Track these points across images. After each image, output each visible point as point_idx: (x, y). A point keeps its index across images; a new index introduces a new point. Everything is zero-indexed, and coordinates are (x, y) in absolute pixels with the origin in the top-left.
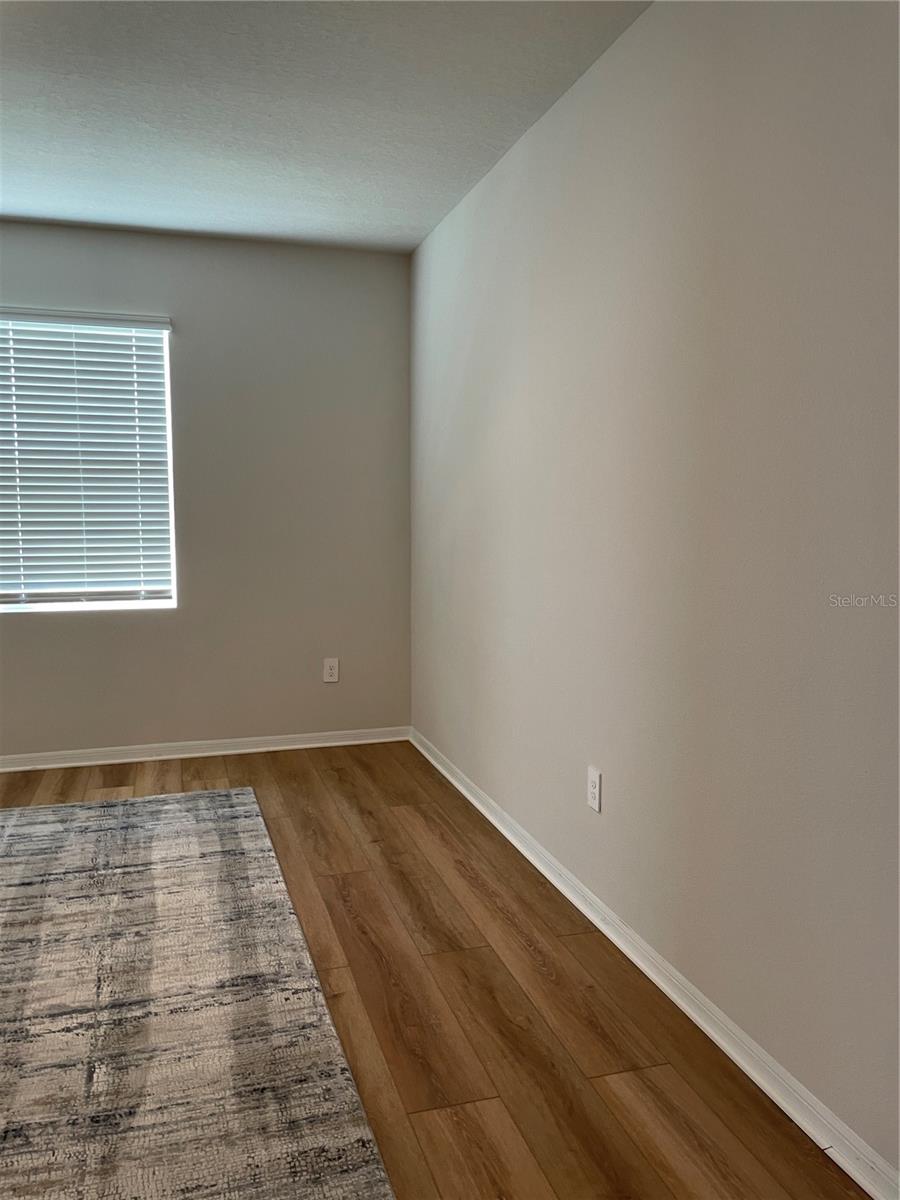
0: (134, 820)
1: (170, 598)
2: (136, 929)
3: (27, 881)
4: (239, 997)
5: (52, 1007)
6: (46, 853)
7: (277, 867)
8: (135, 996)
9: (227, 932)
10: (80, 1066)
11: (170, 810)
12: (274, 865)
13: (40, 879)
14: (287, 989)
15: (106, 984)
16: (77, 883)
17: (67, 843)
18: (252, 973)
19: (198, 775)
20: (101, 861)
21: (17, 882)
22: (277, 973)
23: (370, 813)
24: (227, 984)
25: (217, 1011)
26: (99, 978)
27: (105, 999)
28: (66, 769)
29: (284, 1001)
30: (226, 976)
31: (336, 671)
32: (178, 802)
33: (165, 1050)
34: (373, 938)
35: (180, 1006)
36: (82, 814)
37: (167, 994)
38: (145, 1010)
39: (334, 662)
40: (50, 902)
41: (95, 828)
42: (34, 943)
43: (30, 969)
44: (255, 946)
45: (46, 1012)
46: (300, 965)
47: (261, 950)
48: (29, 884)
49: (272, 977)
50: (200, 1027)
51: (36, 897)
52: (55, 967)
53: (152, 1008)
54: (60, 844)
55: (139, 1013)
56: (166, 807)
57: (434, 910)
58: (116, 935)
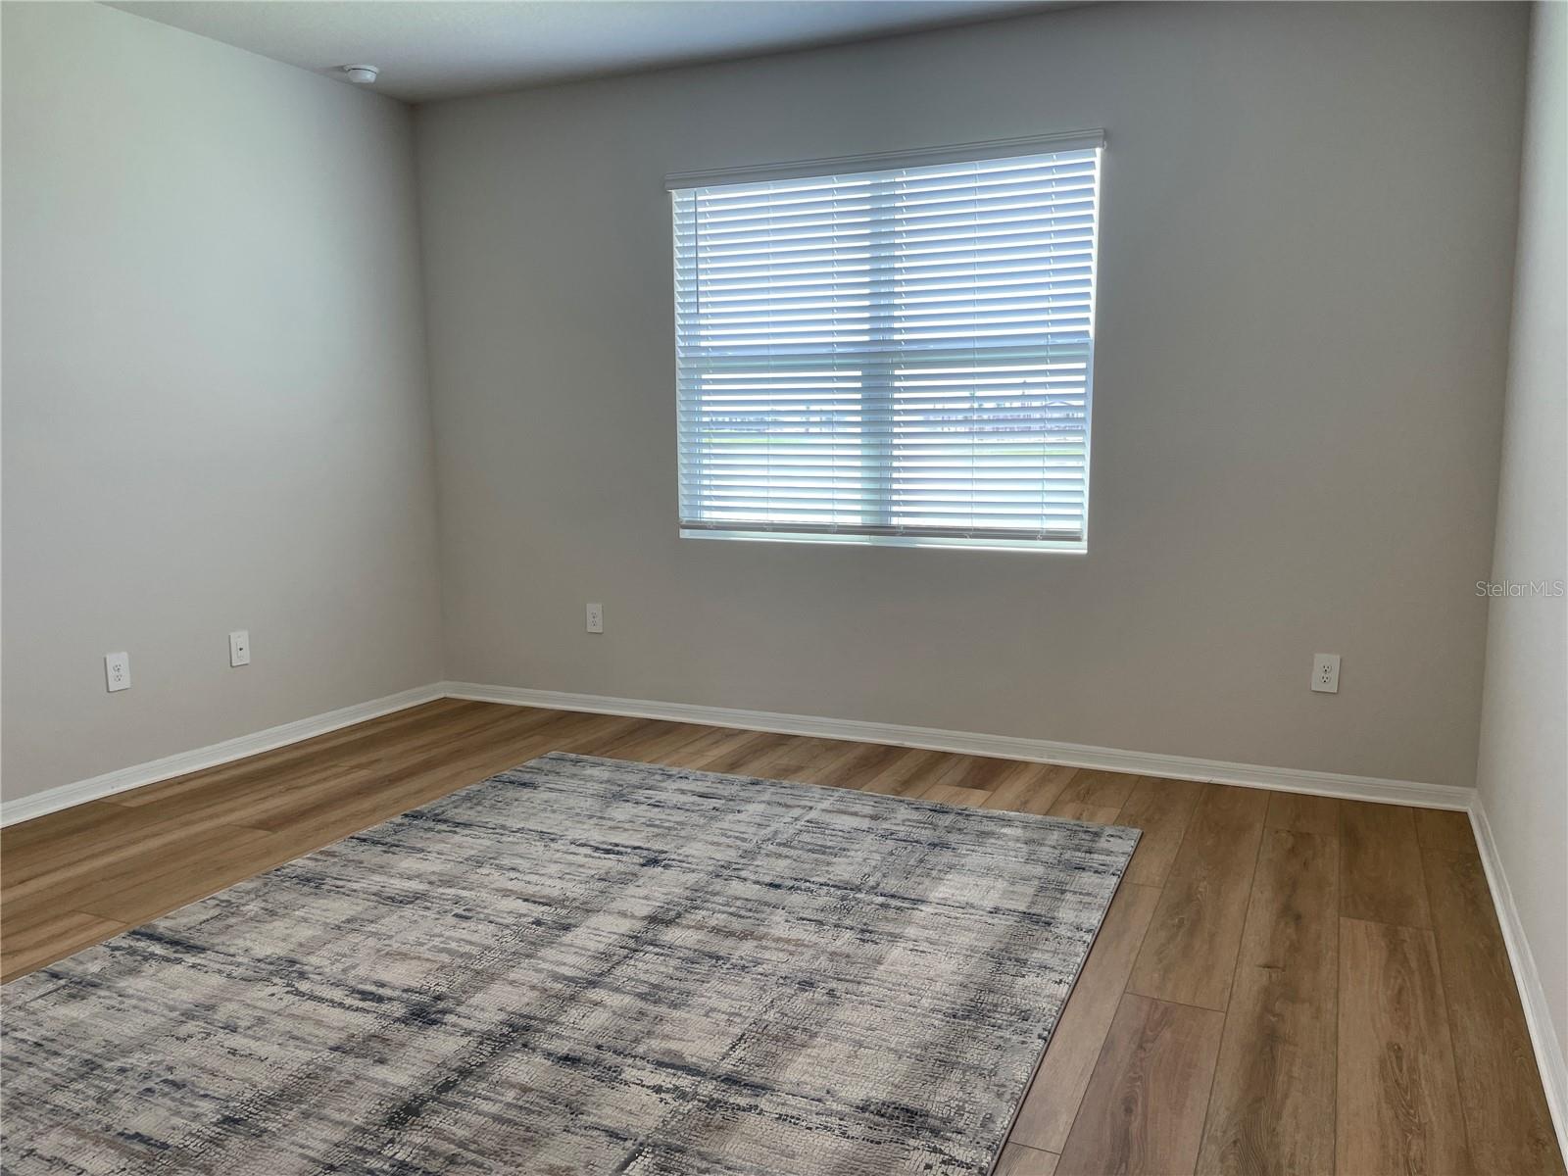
0: (952, 837)
1: (1078, 539)
2: (833, 985)
3: (778, 881)
4: (875, 1135)
5: (668, 1052)
6: (824, 853)
7: (1079, 960)
8: (757, 1076)
9: (935, 1029)
10: (629, 1144)
11: (1005, 835)
12: (1077, 955)
13: (791, 883)
14: (941, 1152)
15: (744, 1046)
16: (821, 901)
17: (857, 847)
18: (915, 1105)
19: (1083, 797)
20: (872, 881)
21: (768, 879)
22: (946, 1121)
23: (1298, 918)
24: (872, 1108)
25: (829, 1142)
26: (744, 1035)
27: (726, 1067)
29: (923, 1165)
30: (880, 1094)
31: (1334, 675)
32: (1025, 827)
33: (729, 1169)
34: (1135, 1125)
35: (795, 1113)
36: (903, 814)
37: (795, 1090)
38: (752, 1101)
39: (1333, 660)
40: (779, 916)
41: (902, 835)
42: (720, 962)
43: (688, 994)
44: (953, 1065)
45: (657, 1056)
46: (989, 1119)
47: (956, 1075)
48: (778, 886)
49: (937, 1123)
50: (793, 1156)
51: (769, 906)
52: (714, 1002)
53: (763, 1103)
54: (846, 846)
55: (743, 1101)
56: (1005, 830)
57: (1279, 1117)
58: (807, 985)
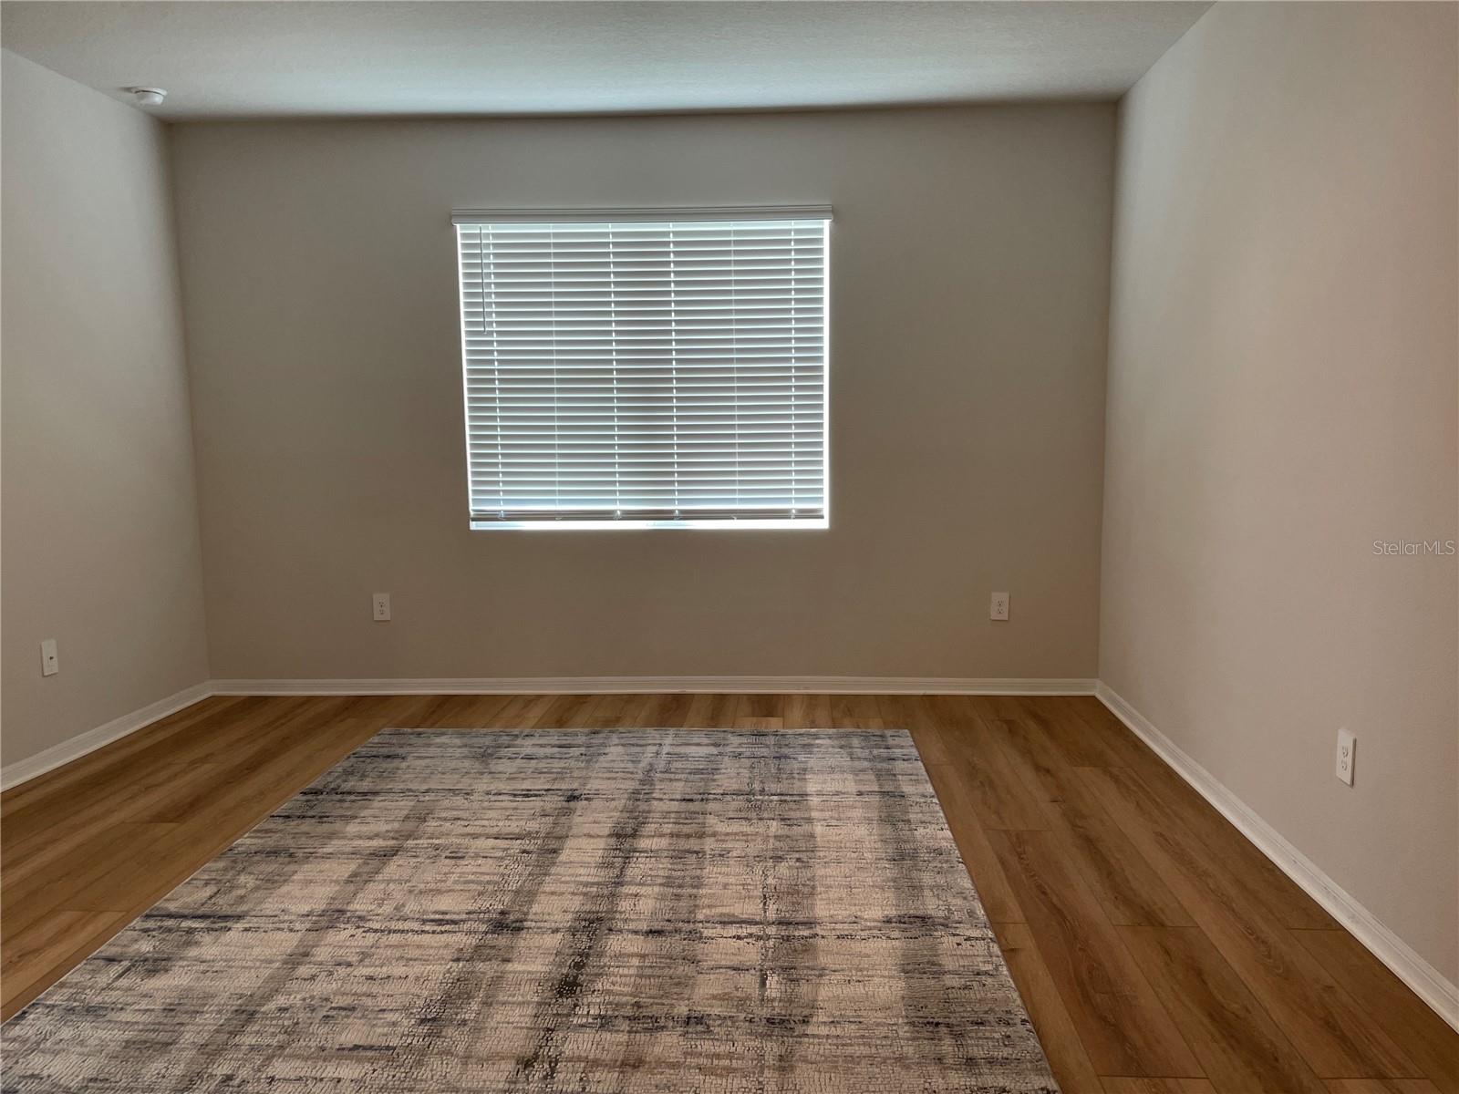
0: (785, 751)
1: (822, 517)
2: (797, 855)
3: (687, 797)
4: (908, 934)
5: (721, 915)
6: (702, 774)
7: (942, 815)
8: (800, 917)
9: (891, 872)
10: (753, 972)
11: (822, 745)
12: (938, 812)
13: (700, 797)
14: (958, 935)
15: (773, 901)
16: (734, 805)
17: (723, 766)
18: (920, 913)
19: (849, 712)
20: (757, 786)
21: (678, 797)
22: (946, 918)
23: (1048, 771)
24: (894, 920)
25: (884, 943)
26: (765, 896)
27: (772, 914)
28: (715, 695)
29: (956, 946)
30: (892, 912)
31: (1005, 609)
32: (830, 738)
33: (834, 971)
34: (1055, 900)
35: (847, 933)
36: (735, 740)
37: (832, 920)
38: (811, 932)
39: (1004, 597)
40: (711, 820)
41: (748, 754)
42: (700, 855)
43: (698, 877)
44: (921, 888)
45: (717, 919)
46: (971, 913)
47: (927, 892)
48: (691, 800)
49: (942, 920)
50: (869, 956)
51: (698, 813)
52: (721, 879)
53: (818, 930)
54: (715, 766)
55: (806, 933)
56: (817, 741)
57: (1128, 881)
58: (778, 859)
